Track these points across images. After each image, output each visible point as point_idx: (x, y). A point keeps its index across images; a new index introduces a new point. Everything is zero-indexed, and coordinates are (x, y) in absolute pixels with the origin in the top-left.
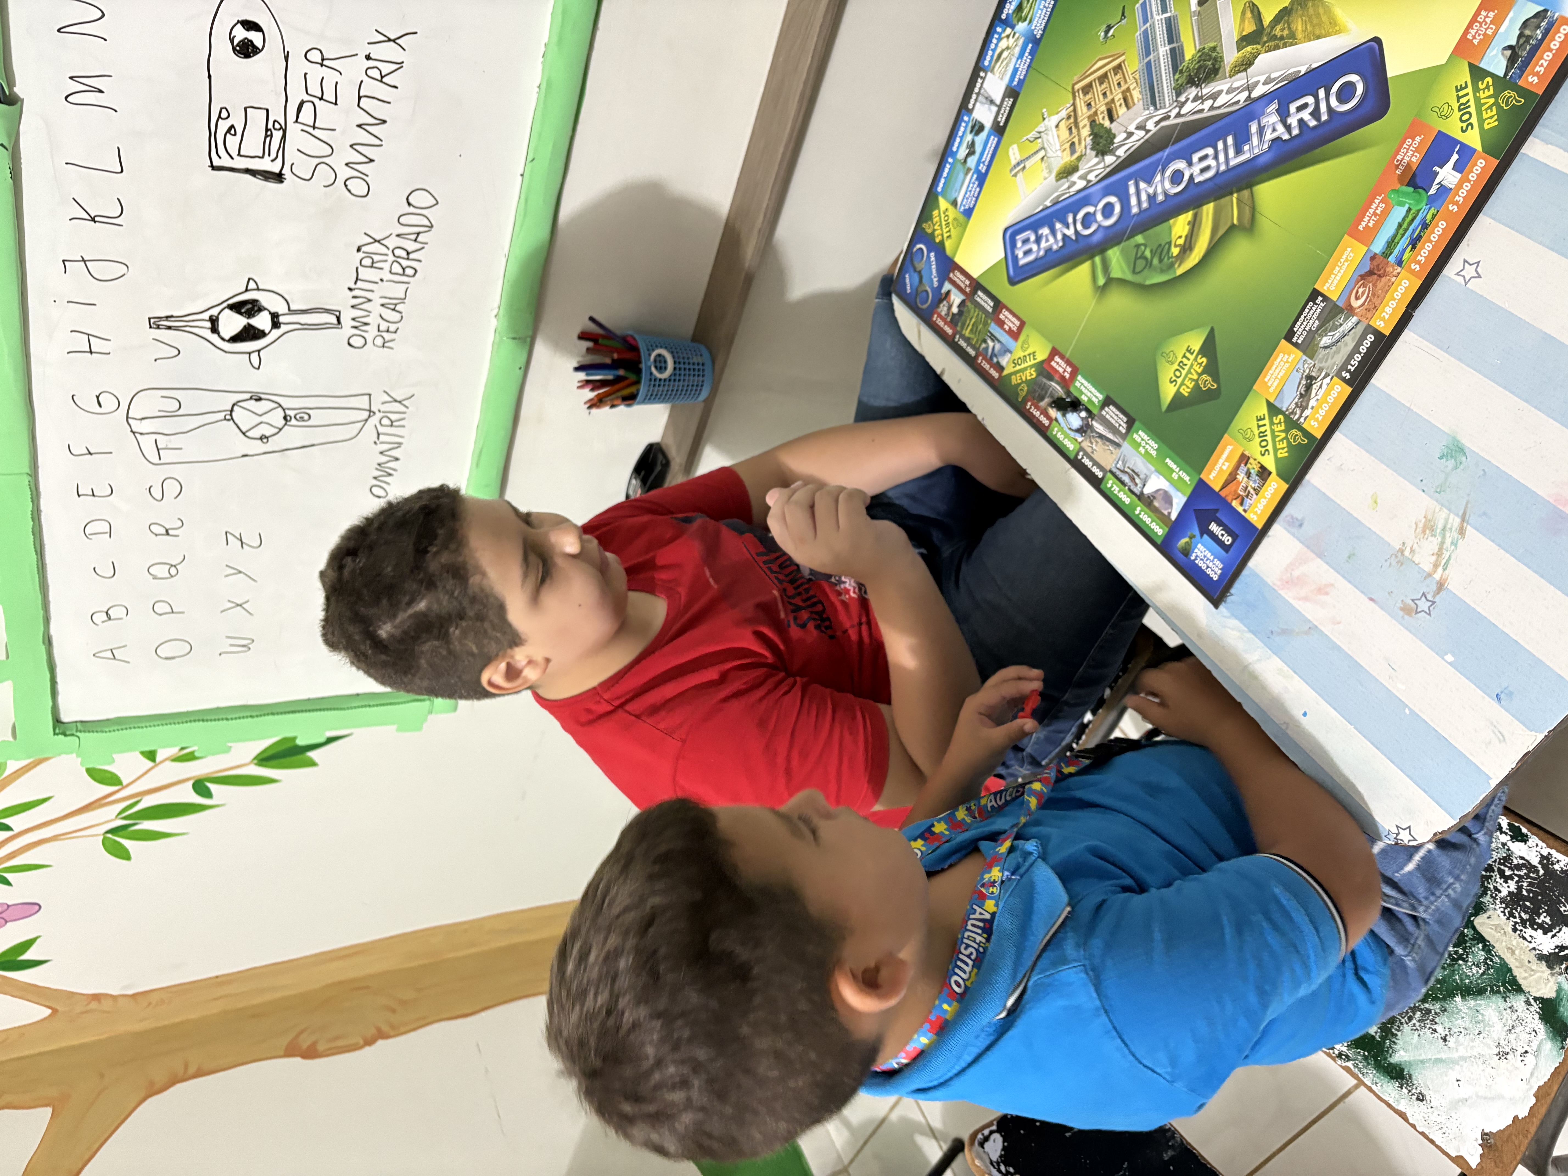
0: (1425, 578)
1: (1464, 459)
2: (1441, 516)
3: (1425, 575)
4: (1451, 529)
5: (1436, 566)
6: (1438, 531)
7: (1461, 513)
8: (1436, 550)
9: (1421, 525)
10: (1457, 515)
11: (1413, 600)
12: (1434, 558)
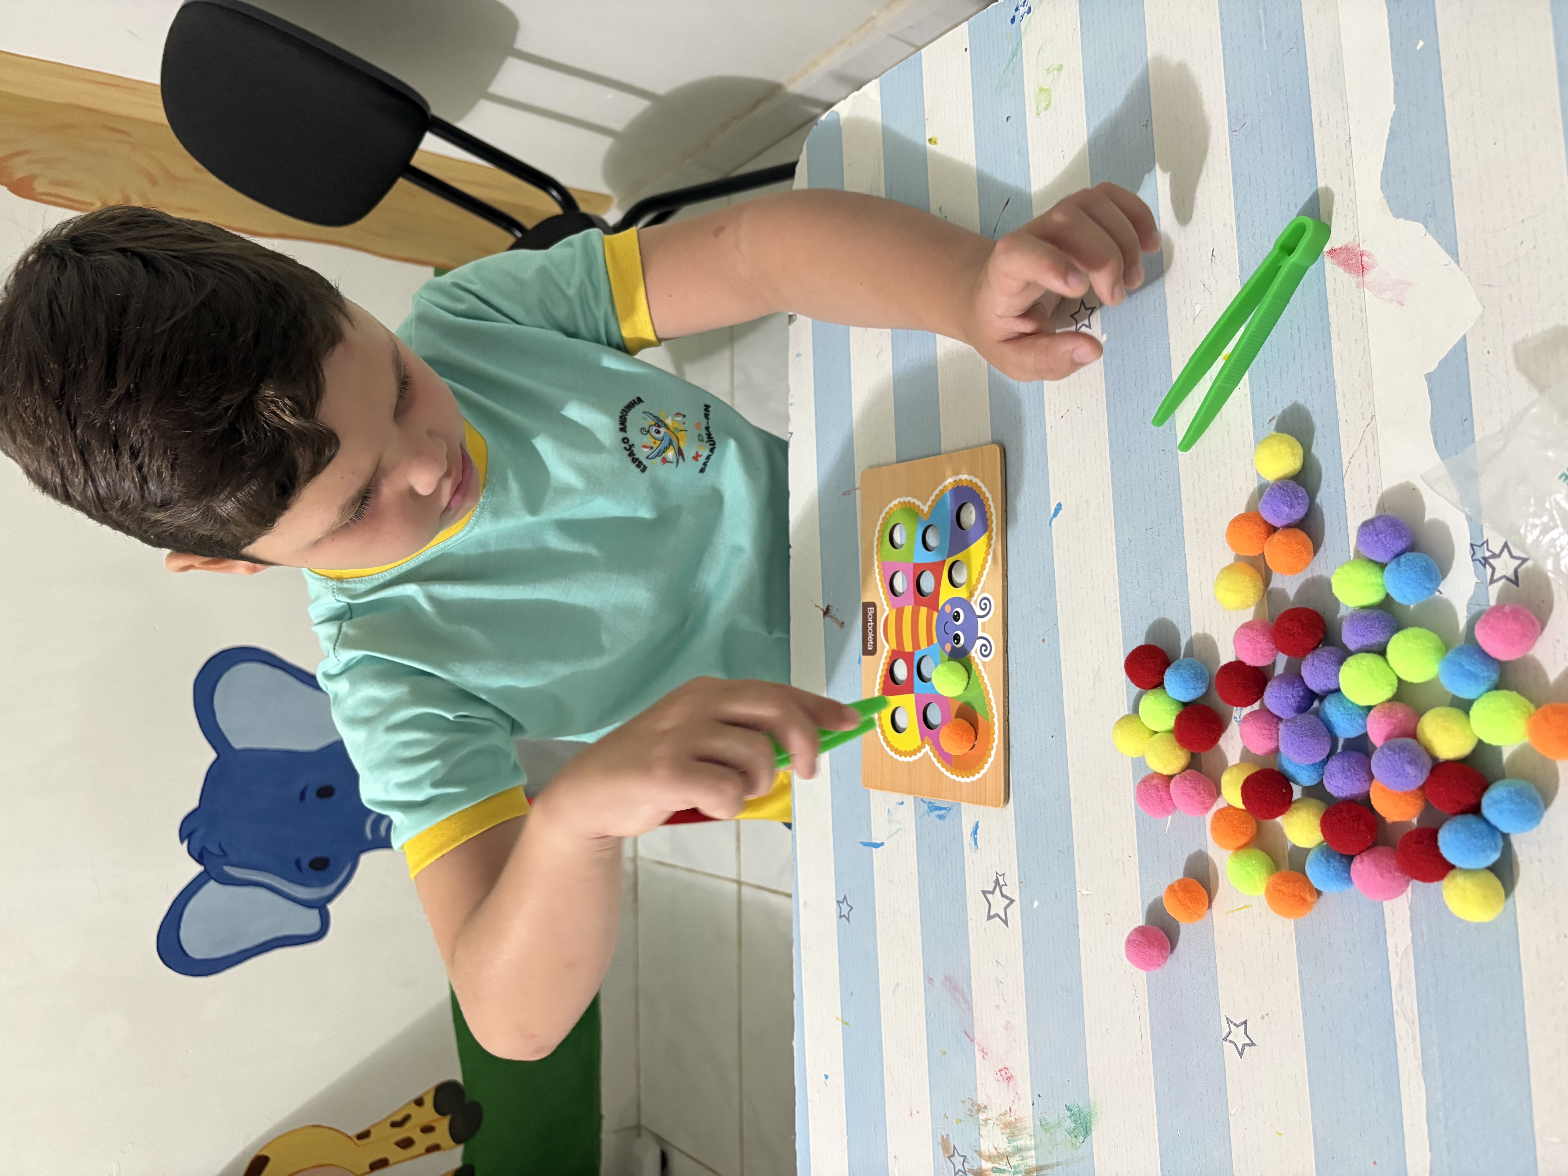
0: (976, 1151)
1: (1081, 1139)
2: (1025, 1141)
3: (978, 1149)
4: (1023, 1159)
5: (990, 1158)
6: (1015, 1144)
7: (1042, 1163)
8: (1001, 1151)
9: (1009, 1119)
10: (1037, 1160)
11: (955, 1148)
12: (994, 1152)
